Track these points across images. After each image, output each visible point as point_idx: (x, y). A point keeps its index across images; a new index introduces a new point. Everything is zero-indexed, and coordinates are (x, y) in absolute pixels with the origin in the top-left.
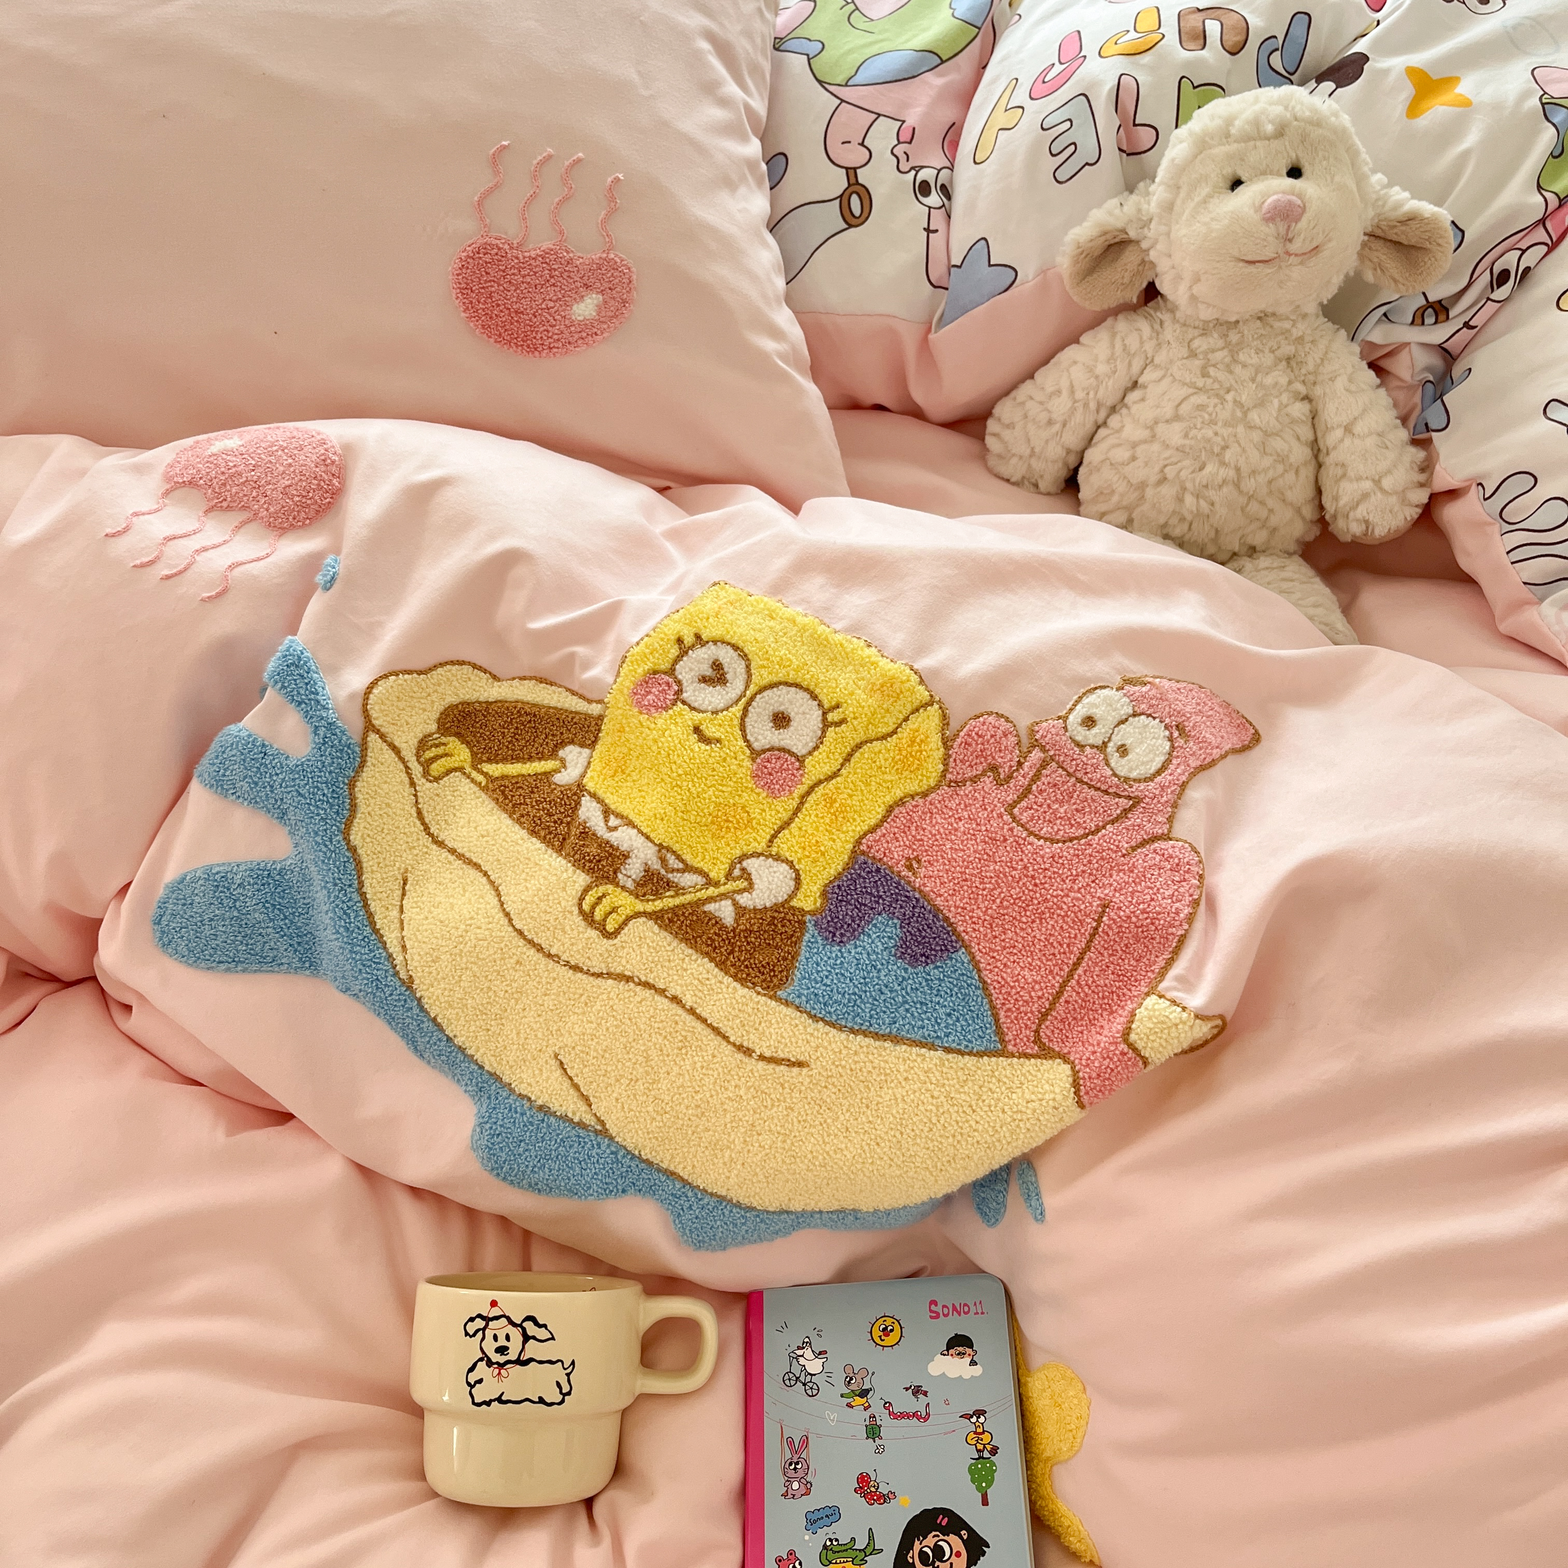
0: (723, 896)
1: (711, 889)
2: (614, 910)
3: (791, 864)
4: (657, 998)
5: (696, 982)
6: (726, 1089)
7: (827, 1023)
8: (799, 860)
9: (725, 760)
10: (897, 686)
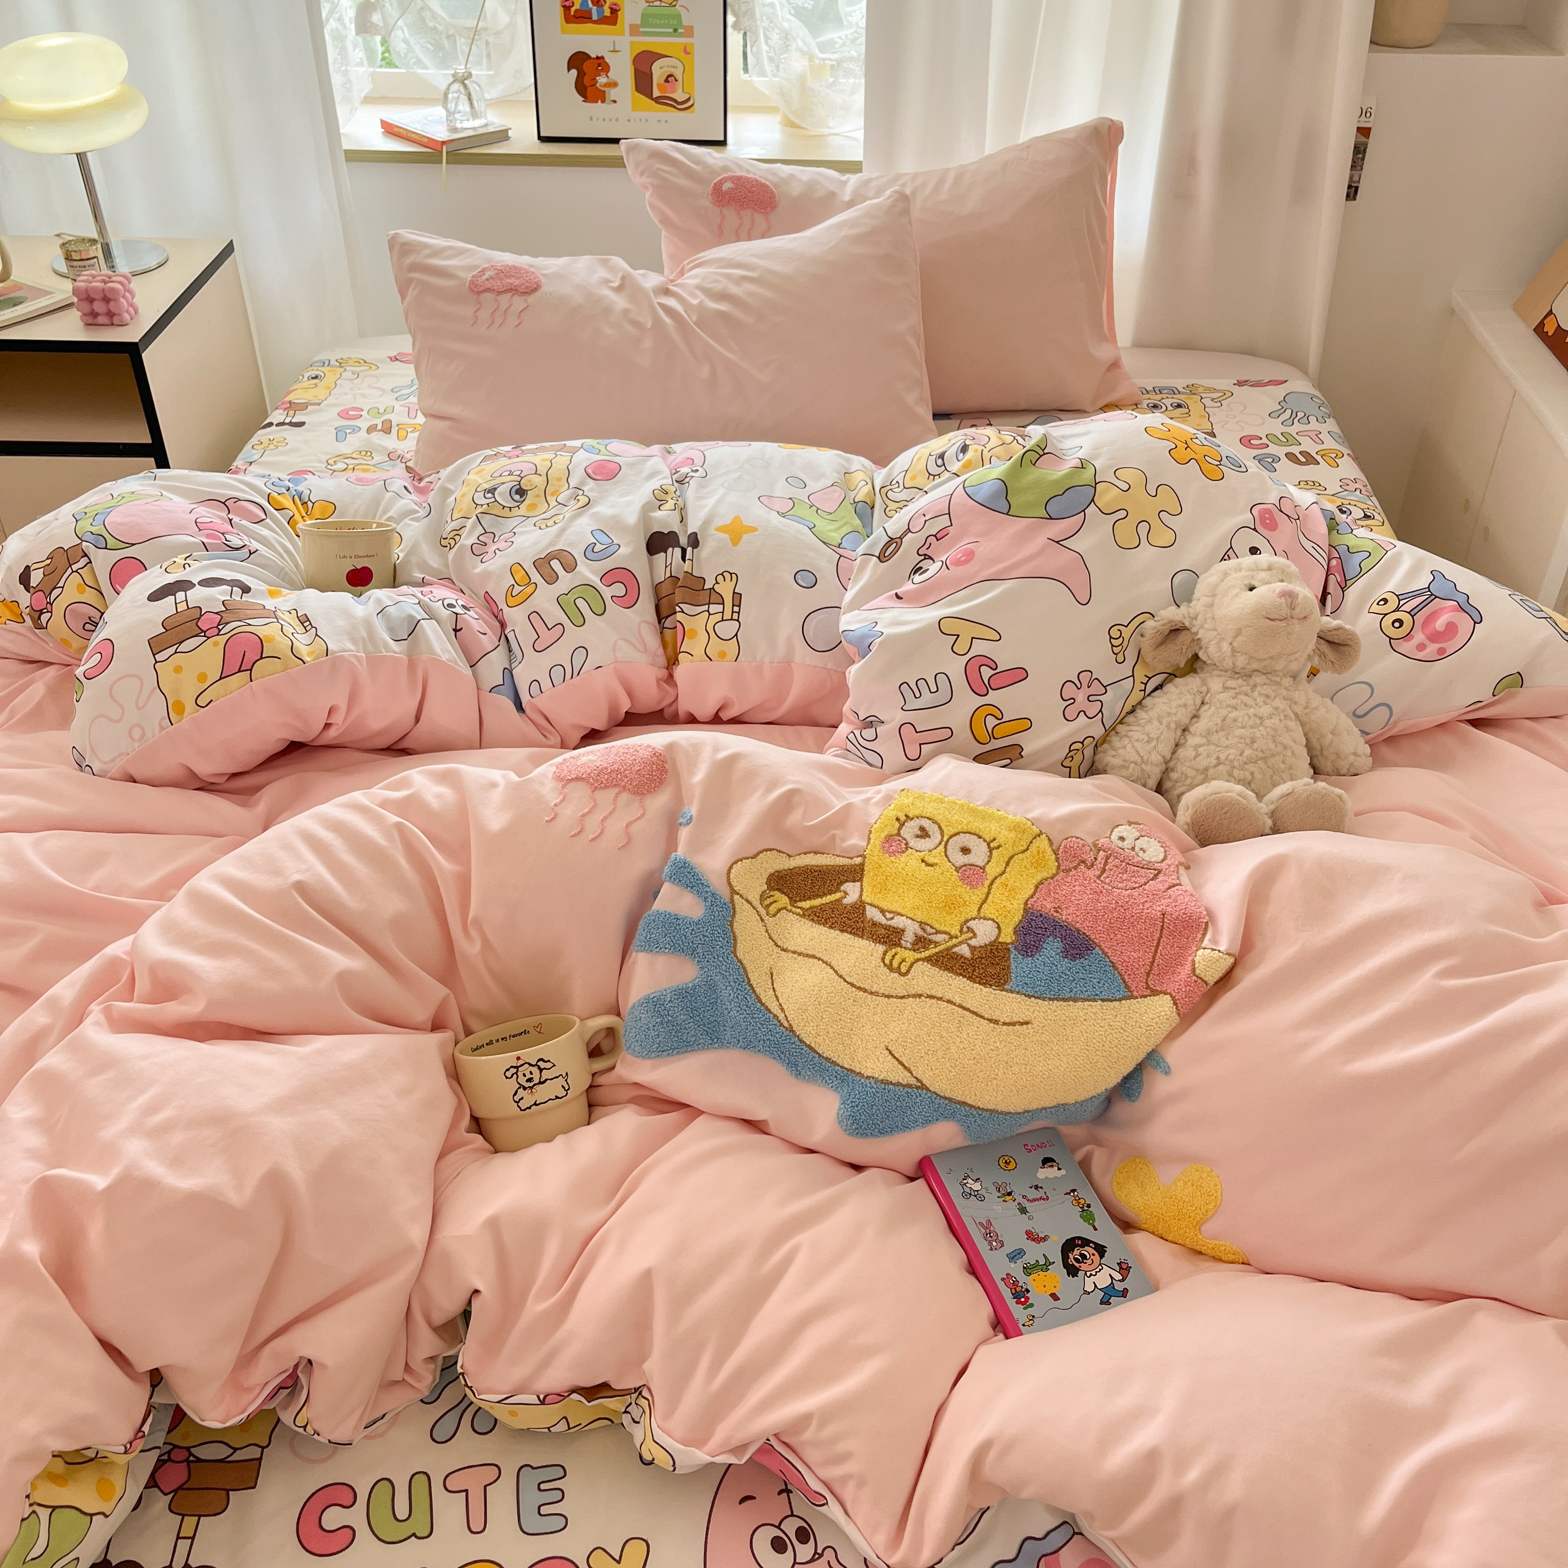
0: (960, 943)
1: (954, 939)
2: (903, 960)
3: (993, 920)
4: (940, 1002)
5: (959, 990)
6: (989, 1045)
7: (1035, 998)
8: (997, 917)
9: (943, 874)
10: (1022, 826)
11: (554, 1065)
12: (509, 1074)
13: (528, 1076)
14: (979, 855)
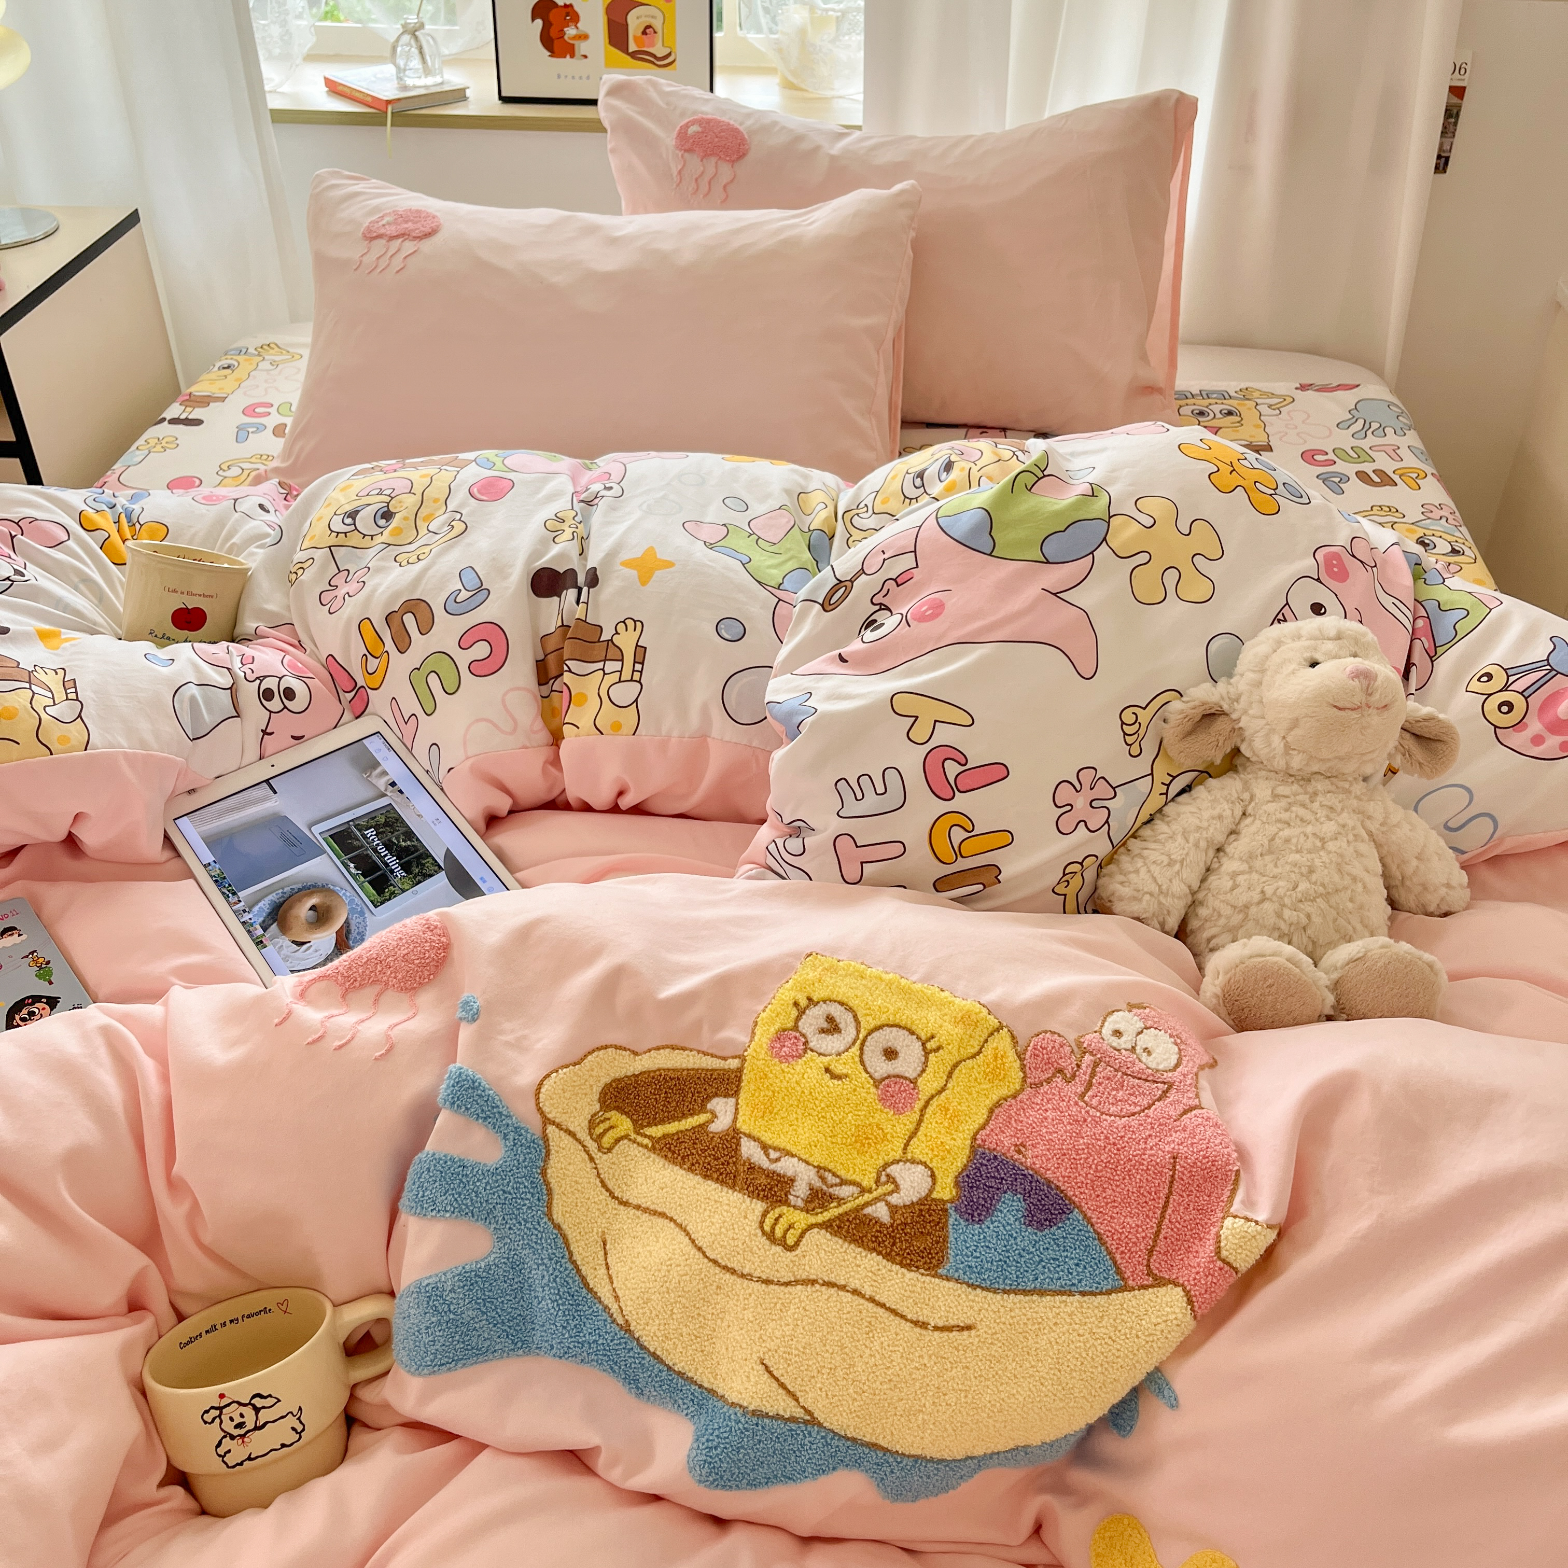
0: (877, 1200)
1: (867, 1195)
2: (791, 1227)
4: (841, 1293)
5: (870, 1274)
6: (912, 1361)
7: (983, 1289)
8: (931, 1160)
9: (855, 1090)
10: (973, 1017)
11: (279, 1401)
12: (208, 1417)
13: (238, 1420)
14: (907, 1063)
